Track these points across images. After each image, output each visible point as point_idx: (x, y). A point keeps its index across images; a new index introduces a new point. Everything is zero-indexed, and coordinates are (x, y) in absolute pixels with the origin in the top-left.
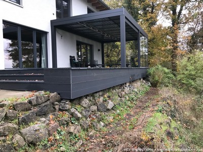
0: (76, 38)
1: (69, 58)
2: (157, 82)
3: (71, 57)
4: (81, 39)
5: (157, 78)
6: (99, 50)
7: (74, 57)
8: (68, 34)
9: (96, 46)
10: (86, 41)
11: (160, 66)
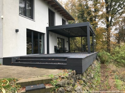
0: (57, 35)
1: (54, 47)
2: (104, 61)
3: (55, 46)
4: (59, 36)
5: (104, 59)
6: (67, 42)
7: (56, 46)
8: (54, 34)
9: (66, 39)
10: (61, 37)
11: (105, 52)
